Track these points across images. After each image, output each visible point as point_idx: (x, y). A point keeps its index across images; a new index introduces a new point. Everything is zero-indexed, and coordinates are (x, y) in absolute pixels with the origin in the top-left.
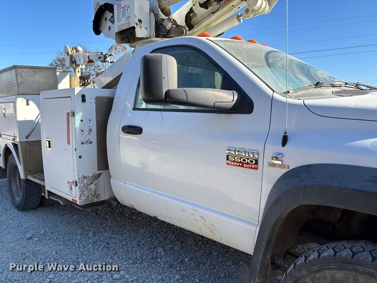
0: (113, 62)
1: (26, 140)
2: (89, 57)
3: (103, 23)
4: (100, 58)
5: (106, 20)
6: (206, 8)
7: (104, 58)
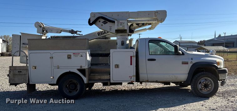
3: (98, 22)
4: (72, 32)
5: (100, 21)
6: (139, 25)
7: (76, 32)
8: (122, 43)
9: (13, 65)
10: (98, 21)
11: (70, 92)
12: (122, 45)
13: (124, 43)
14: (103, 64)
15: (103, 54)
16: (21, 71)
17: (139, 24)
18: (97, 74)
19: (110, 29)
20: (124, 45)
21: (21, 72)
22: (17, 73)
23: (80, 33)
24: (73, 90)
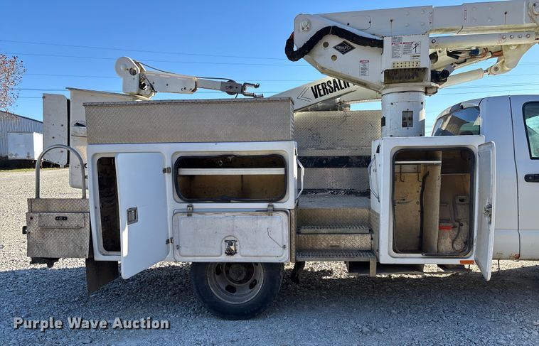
2: (196, 82)
3: (319, 48)
4: (231, 87)
5: (326, 45)
6: (457, 57)
7: (242, 89)
8: (404, 119)
9: (41, 197)
10: (320, 45)
11: (231, 289)
12: (404, 125)
13: (411, 119)
14: (323, 190)
15: (326, 158)
16: (66, 215)
17: (459, 52)
18: (323, 231)
19: (364, 71)
20: (411, 125)
21: (65, 218)
22: (54, 223)
23: (257, 92)
24: (240, 282)
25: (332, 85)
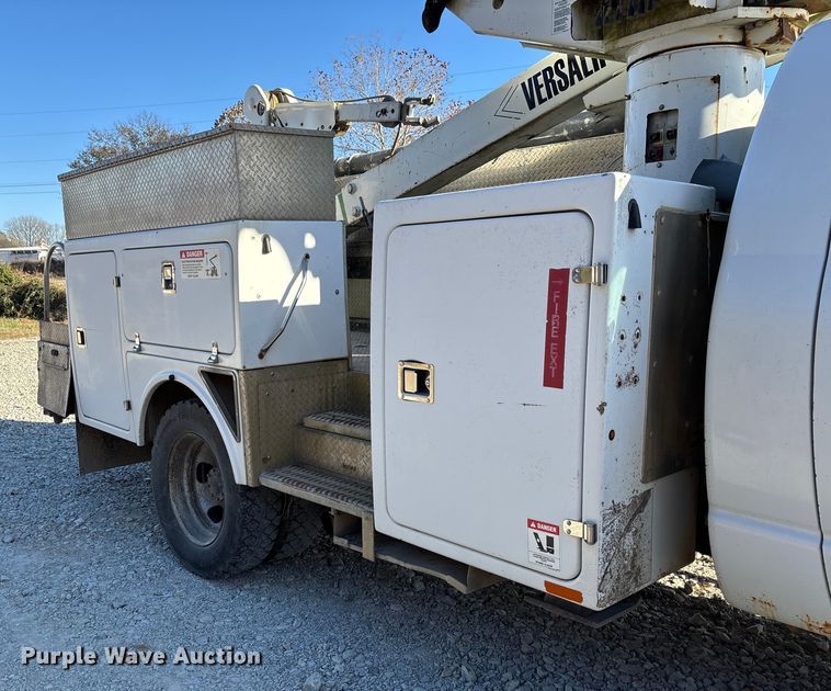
0: (436, 122)
1: (259, 364)
2: (337, 113)
4: (384, 112)
7: (403, 112)
12: (653, 156)
13: (674, 134)
16: (58, 348)
20: (674, 154)
21: (57, 353)
22: (51, 359)
23: (428, 113)
25: (566, 70)
